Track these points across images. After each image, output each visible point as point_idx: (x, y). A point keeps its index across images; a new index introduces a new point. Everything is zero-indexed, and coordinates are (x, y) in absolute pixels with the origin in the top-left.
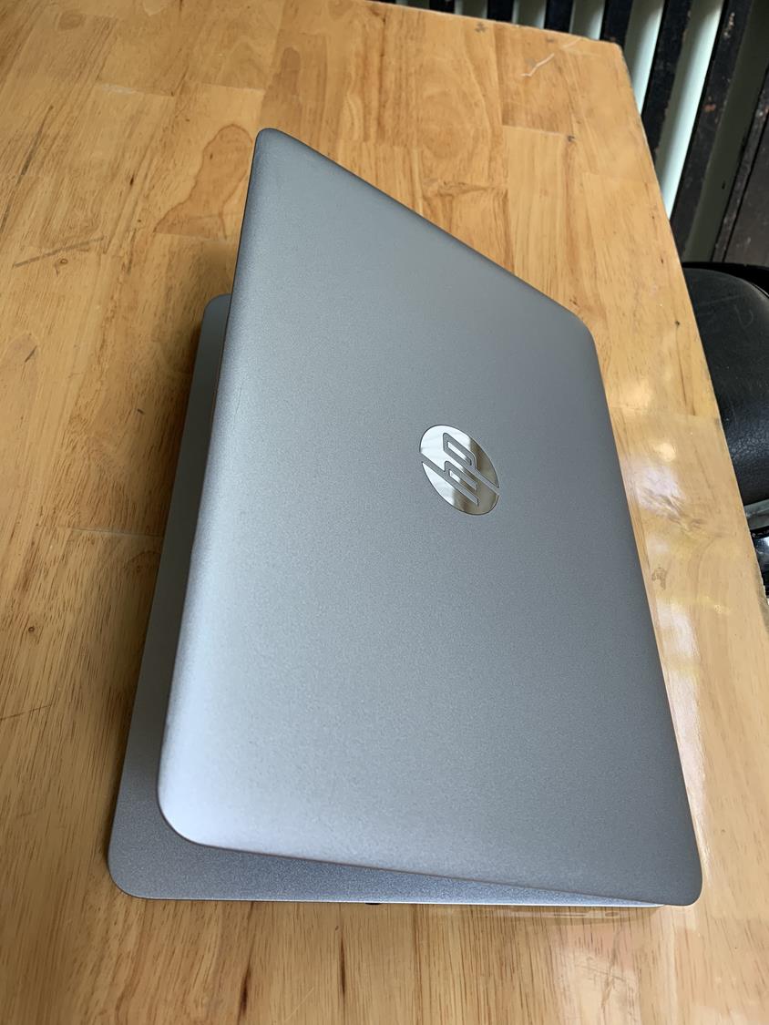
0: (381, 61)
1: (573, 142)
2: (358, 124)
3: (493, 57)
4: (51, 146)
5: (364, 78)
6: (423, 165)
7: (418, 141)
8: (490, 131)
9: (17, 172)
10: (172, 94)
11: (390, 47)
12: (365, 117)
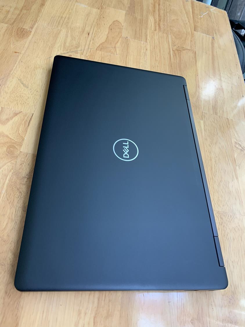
1: (214, 39)
2: (153, 25)
3: (191, 10)
4: (64, 20)
5: (154, 11)
6: (172, 40)
7: (171, 33)
8: (190, 33)
12: (155, 23)
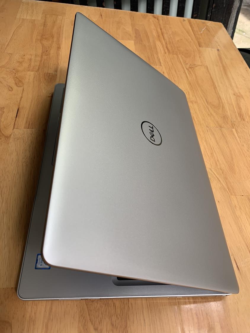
0: (161, 31)
1: (219, 51)
2: (162, 49)
3: (190, 29)
6: (183, 60)
7: (179, 53)
11: (162, 27)
12: (163, 47)
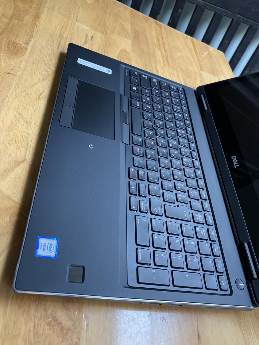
0: (163, 41)
9: (56, 47)
10: (103, 34)
11: (164, 37)
